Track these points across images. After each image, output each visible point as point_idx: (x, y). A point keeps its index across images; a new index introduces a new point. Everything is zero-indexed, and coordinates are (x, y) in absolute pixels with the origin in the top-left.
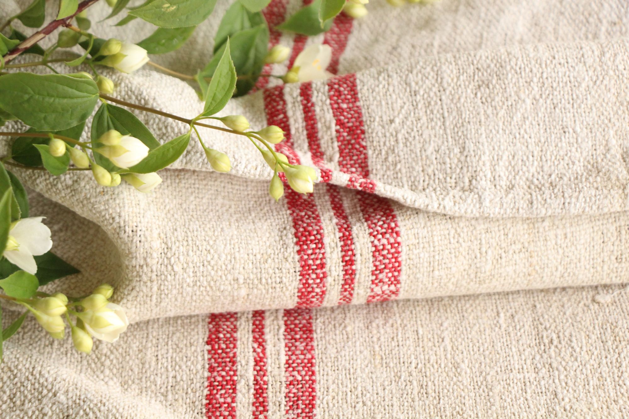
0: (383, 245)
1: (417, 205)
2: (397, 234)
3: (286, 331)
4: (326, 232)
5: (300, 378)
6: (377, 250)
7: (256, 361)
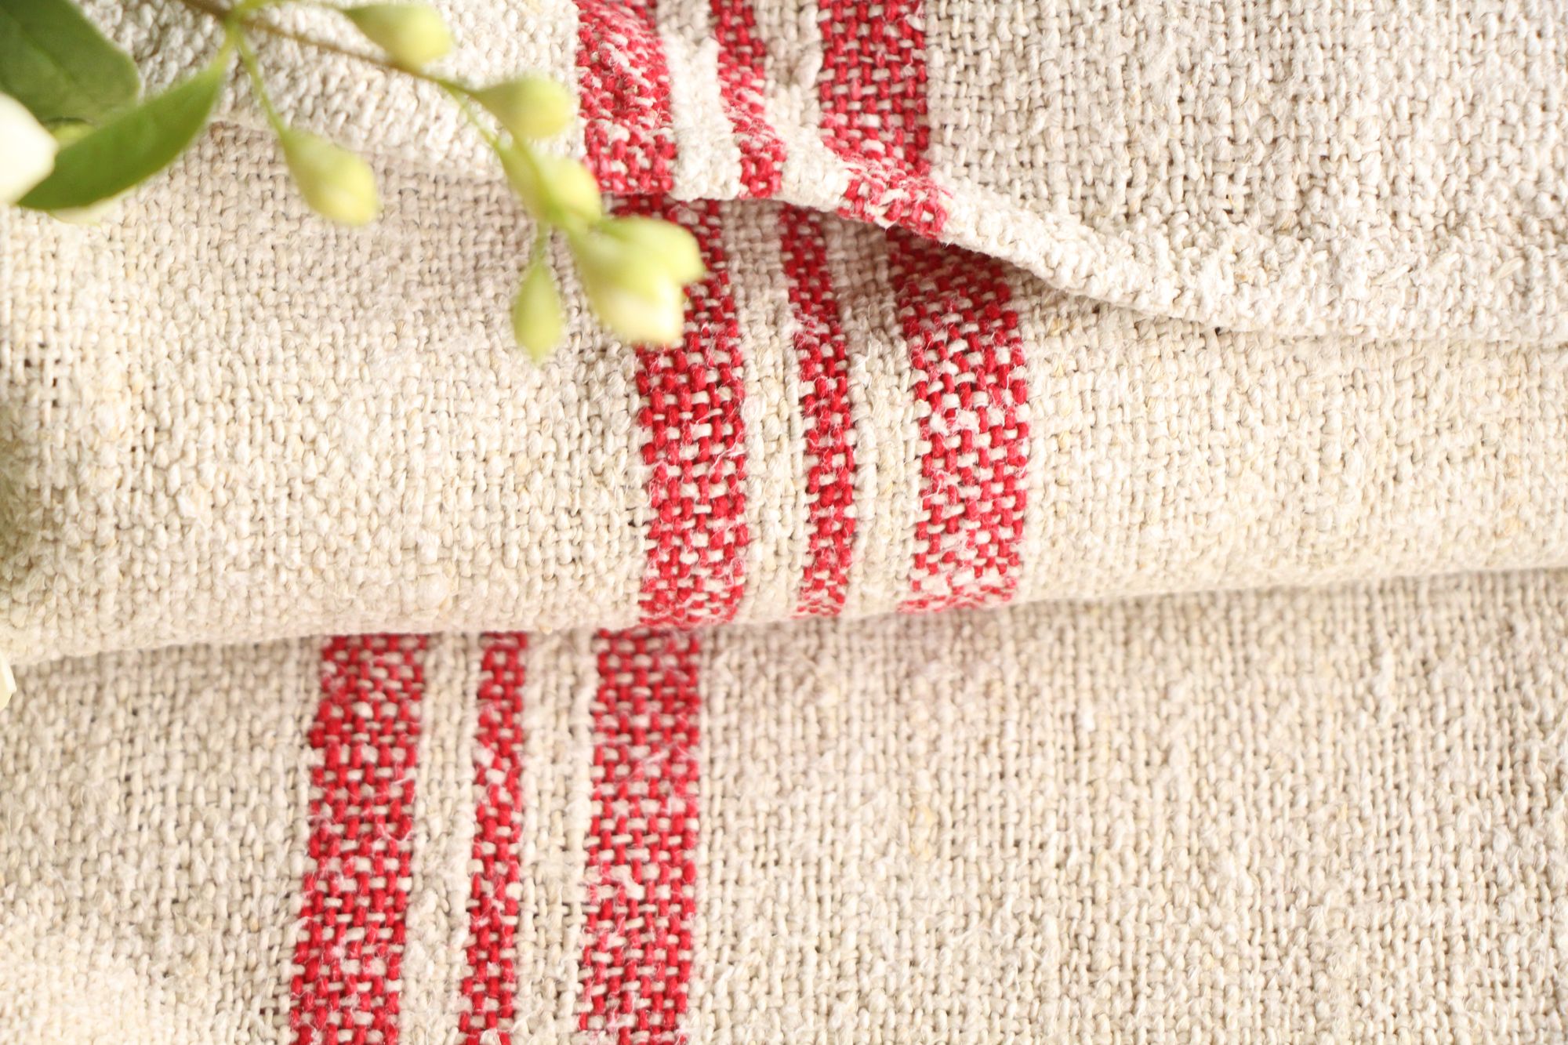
0: (964, 434)
1: (1096, 291)
2: (1019, 390)
3: (600, 697)
4: (753, 374)
5: (637, 892)
6: (939, 451)
7: (482, 819)
